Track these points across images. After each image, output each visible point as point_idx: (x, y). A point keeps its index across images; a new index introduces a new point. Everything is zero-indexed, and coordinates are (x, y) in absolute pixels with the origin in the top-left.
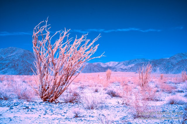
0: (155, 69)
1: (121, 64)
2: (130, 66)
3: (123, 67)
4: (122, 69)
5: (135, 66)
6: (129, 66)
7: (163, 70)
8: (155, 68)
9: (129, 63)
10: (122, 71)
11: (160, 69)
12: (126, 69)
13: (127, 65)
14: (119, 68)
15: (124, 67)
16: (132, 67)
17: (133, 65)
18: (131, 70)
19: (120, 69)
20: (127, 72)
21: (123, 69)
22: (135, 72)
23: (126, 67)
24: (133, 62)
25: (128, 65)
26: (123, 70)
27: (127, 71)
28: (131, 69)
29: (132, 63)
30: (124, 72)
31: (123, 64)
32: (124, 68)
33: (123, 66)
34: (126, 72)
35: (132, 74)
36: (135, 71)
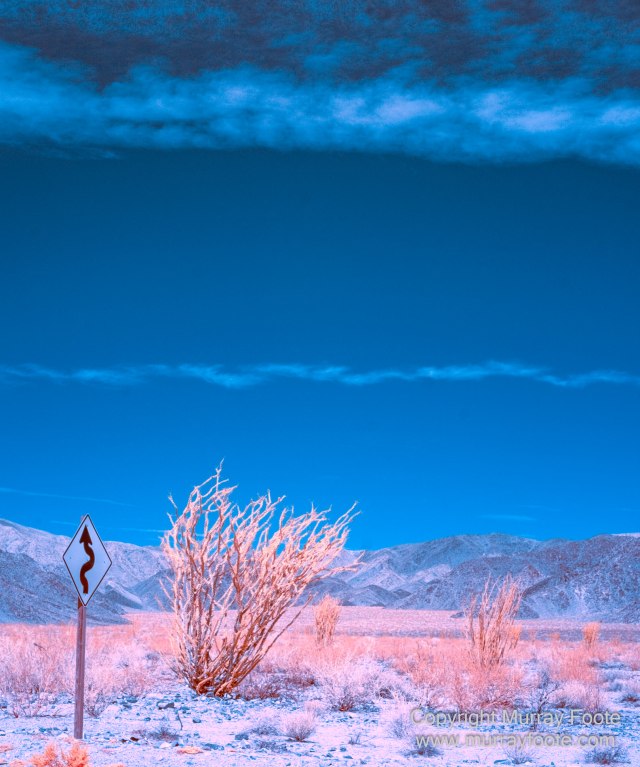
0: (561, 594)
1: (374, 564)
2: (426, 576)
3: (387, 580)
4: (378, 590)
5: (452, 573)
6: (420, 573)
7: (606, 600)
8: (562, 589)
9: (418, 560)
10: (379, 605)
11: (595, 593)
12: (401, 594)
13: (407, 569)
14: (366, 584)
15: (390, 581)
16: (438, 582)
17: (442, 570)
18: (432, 597)
19: (372, 593)
20: (409, 612)
21: (387, 593)
22: (454, 613)
23: (402, 581)
24: (445, 551)
25: (415, 569)
26: (384, 598)
27: (407, 605)
28: (430, 590)
29: (435, 560)
30: (392, 611)
31: (389, 561)
32: (391, 588)
33: (387, 573)
34: (403, 607)
35: (437, 618)
36: (453, 606)
